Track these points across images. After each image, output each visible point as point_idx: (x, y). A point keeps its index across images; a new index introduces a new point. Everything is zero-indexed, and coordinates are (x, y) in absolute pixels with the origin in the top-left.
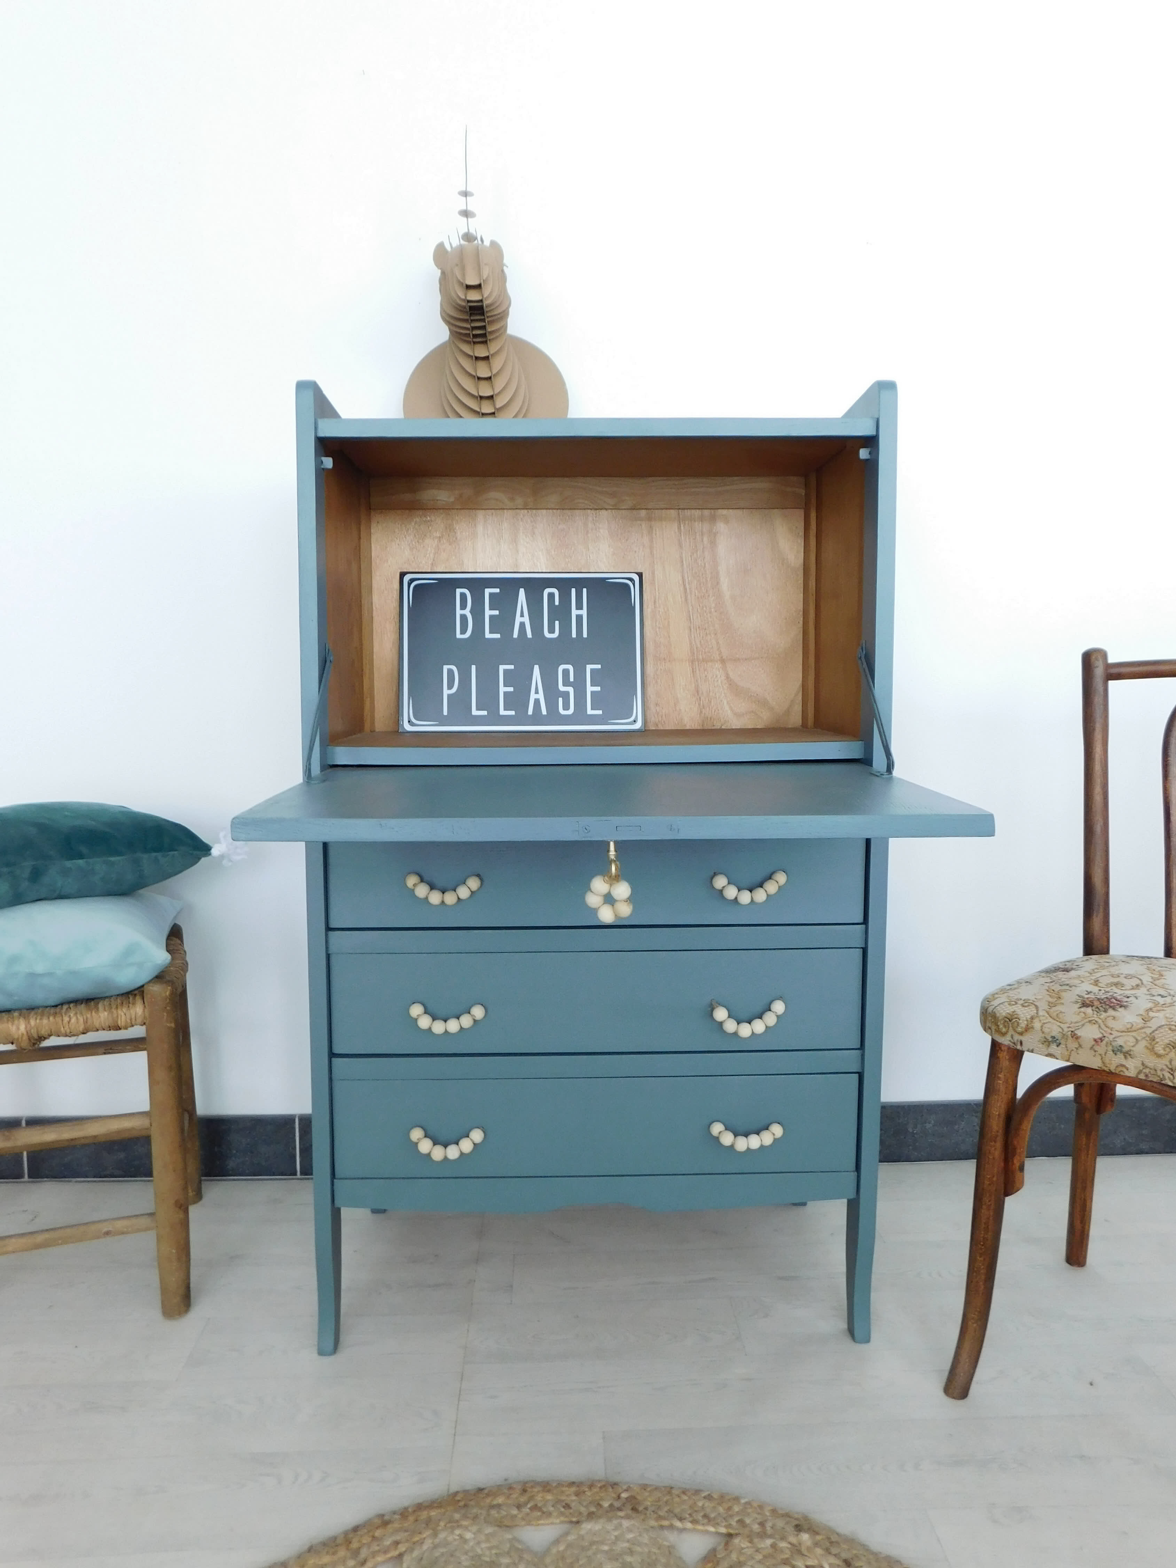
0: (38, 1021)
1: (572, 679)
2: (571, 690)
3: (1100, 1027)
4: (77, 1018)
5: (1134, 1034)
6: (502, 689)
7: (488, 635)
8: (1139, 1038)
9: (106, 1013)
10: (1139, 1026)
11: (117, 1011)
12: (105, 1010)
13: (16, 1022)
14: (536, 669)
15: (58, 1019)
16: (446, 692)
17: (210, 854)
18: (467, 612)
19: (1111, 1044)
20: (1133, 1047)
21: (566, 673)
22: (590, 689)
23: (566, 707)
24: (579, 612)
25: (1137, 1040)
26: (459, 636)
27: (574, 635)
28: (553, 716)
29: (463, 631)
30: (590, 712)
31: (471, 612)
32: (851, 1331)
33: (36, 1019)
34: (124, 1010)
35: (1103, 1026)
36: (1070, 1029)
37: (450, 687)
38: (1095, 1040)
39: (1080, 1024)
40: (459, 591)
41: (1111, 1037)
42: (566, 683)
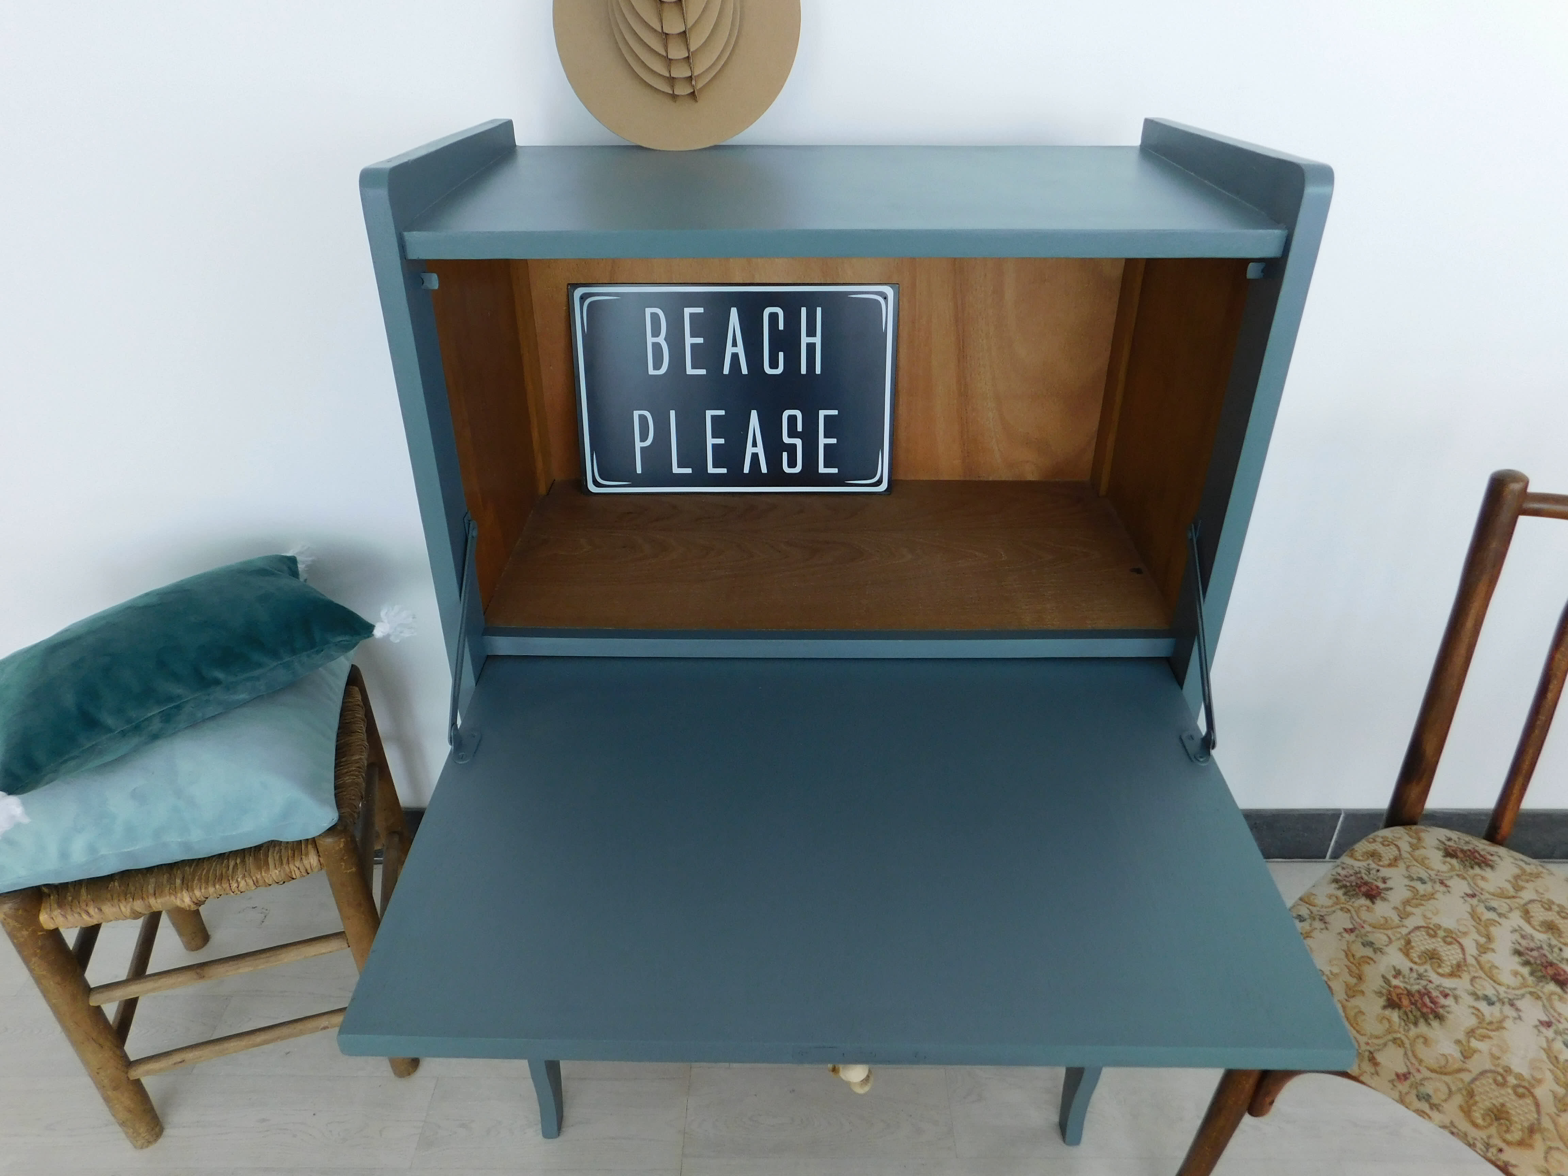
0: (203, 891)
1: (800, 429)
2: (798, 442)
3: (1406, 1054)
4: (246, 881)
5: (1447, 1078)
6: (711, 441)
7: (690, 371)
8: (1454, 1089)
9: (277, 872)
10: (1456, 1066)
11: (289, 867)
12: (275, 867)
13: (179, 895)
14: (754, 414)
15: (226, 885)
16: (639, 445)
17: (373, 635)
18: (661, 340)
19: (1416, 1088)
20: (1443, 1101)
21: (792, 420)
22: (823, 441)
23: (792, 463)
24: (811, 340)
25: (1450, 1091)
26: (651, 371)
27: (804, 371)
28: (777, 477)
29: (657, 365)
30: (822, 470)
31: (665, 339)
32: (1063, 1127)
33: (200, 889)
34: (298, 864)
35: (1410, 1054)
36: (1368, 1048)
37: (643, 438)
38: (1397, 1075)
39: (1381, 1041)
40: (648, 311)
41: (1419, 1077)
42: (792, 433)
